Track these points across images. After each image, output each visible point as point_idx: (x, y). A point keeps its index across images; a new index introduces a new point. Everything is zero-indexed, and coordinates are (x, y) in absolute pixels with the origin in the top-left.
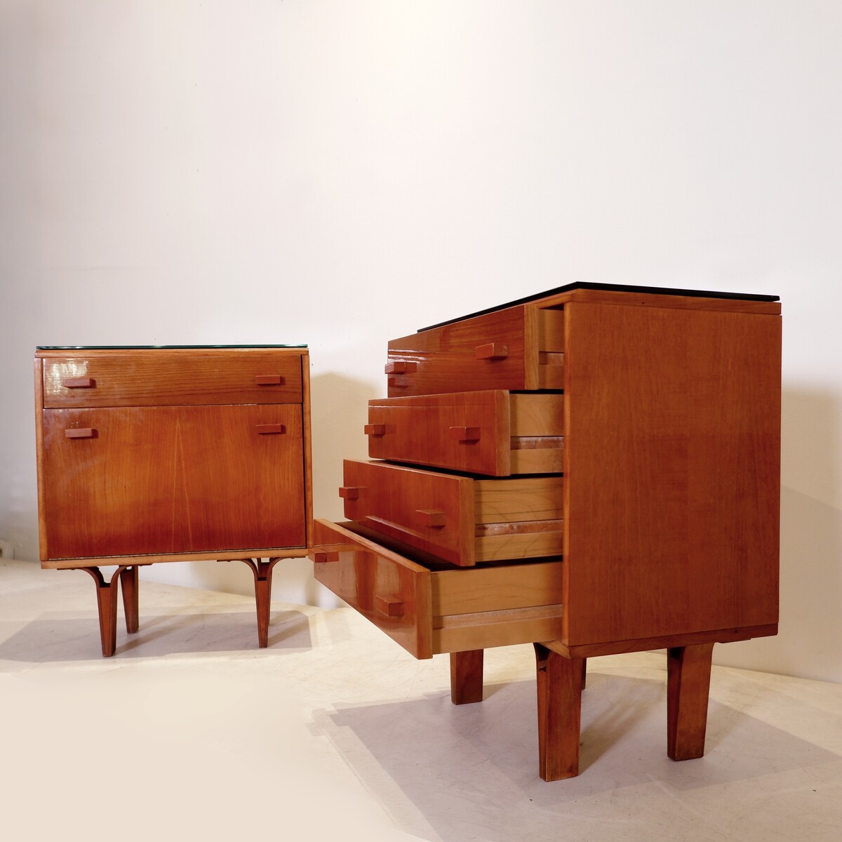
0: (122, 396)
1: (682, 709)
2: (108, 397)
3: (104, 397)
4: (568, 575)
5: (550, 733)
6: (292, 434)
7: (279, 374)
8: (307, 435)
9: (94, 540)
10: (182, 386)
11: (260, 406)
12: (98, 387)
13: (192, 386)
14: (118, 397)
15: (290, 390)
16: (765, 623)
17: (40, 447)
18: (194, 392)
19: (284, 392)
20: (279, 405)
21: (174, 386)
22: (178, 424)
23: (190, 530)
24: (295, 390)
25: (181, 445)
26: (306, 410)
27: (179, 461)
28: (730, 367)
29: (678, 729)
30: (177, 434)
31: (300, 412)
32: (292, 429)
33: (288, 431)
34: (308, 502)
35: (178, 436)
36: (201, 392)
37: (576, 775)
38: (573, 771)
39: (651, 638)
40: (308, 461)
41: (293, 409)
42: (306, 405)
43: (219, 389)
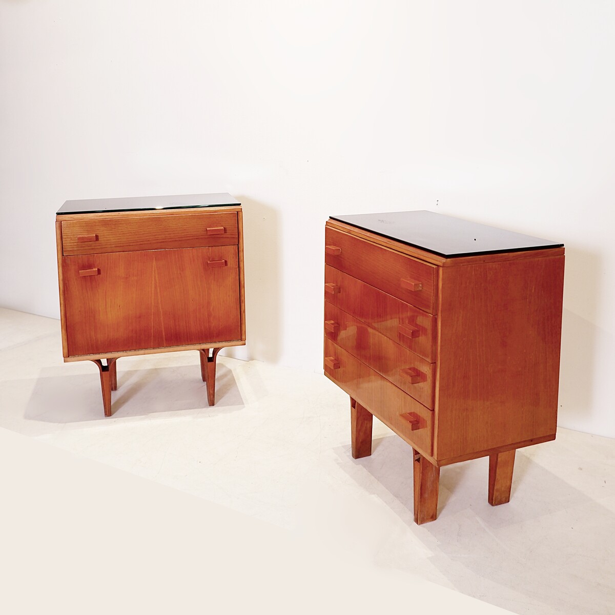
0: (115, 245)
1: (498, 476)
2: (107, 246)
3: (104, 246)
4: (437, 421)
5: (421, 498)
6: (232, 266)
7: (222, 226)
8: (241, 265)
9: (100, 343)
10: (156, 236)
11: (210, 248)
12: (100, 239)
13: (163, 236)
14: (113, 246)
15: (229, 236)
16: (548, 434)
17: (61, 282)
18: (165, 240)
19: (226, 237)
20: (223, 247)
21: (151, 237)
22: (154, 263)
23: (164, 333)
24: (233, 236)
25: (157, 277)
26: (241, 249)
27: (156, 287)
28: (533, 291)
29: (495, 488)
30: (154, 269)
31: (237, 250)
32: (232, 263)
33: (229, 264)
34: (242, 310)
35: (155, 270)
36: (170, 240)
37: (435, 519)
38: (434, 517)
39: (483, 451)
40: (242, 283)
41: (231, 249)
42: (241, 245)
43: (182, 237)
